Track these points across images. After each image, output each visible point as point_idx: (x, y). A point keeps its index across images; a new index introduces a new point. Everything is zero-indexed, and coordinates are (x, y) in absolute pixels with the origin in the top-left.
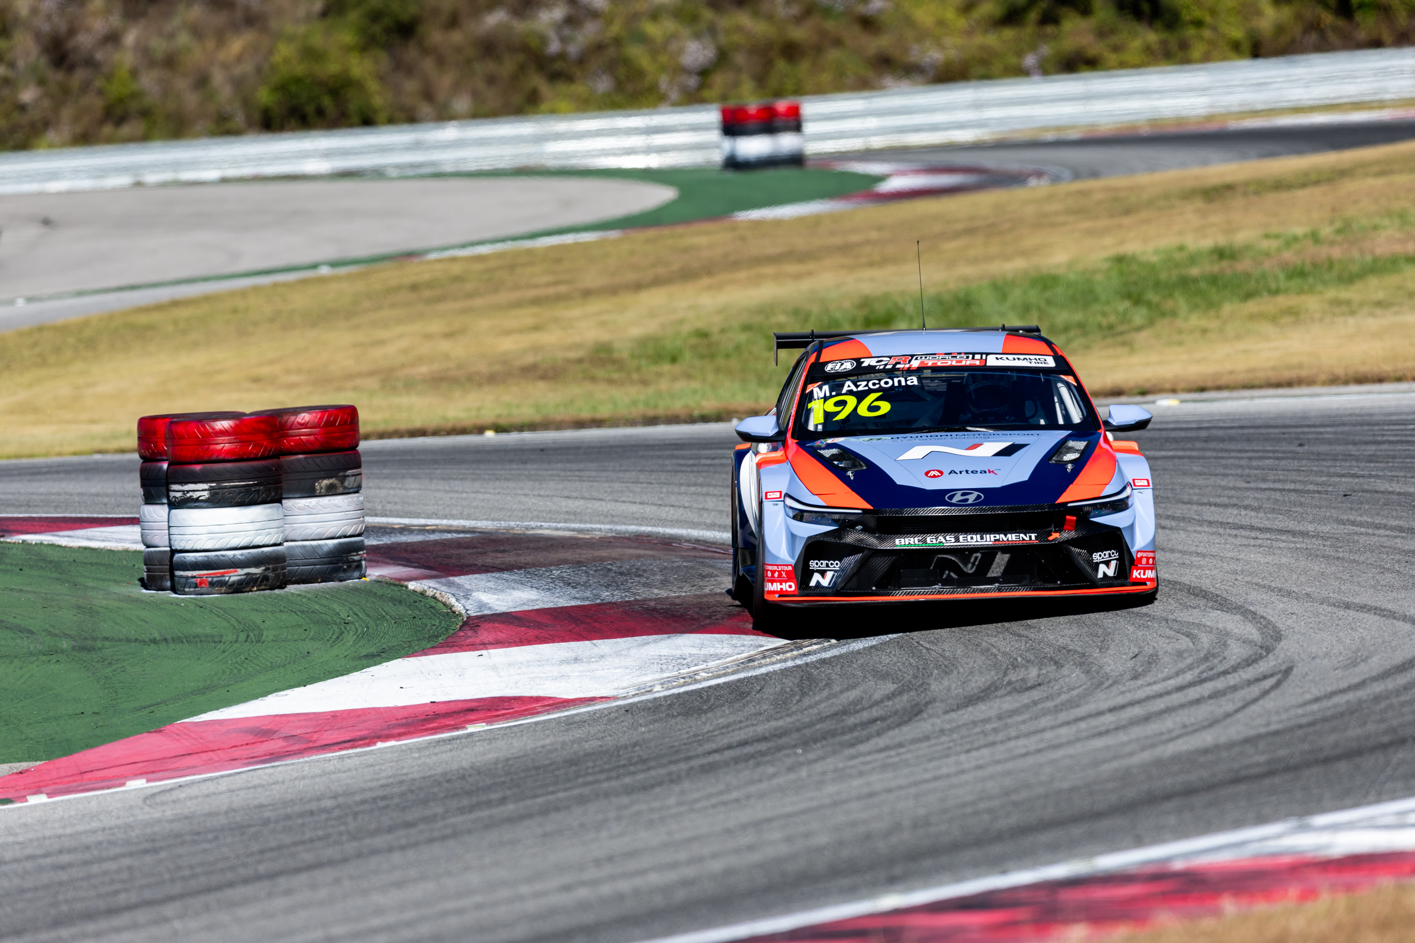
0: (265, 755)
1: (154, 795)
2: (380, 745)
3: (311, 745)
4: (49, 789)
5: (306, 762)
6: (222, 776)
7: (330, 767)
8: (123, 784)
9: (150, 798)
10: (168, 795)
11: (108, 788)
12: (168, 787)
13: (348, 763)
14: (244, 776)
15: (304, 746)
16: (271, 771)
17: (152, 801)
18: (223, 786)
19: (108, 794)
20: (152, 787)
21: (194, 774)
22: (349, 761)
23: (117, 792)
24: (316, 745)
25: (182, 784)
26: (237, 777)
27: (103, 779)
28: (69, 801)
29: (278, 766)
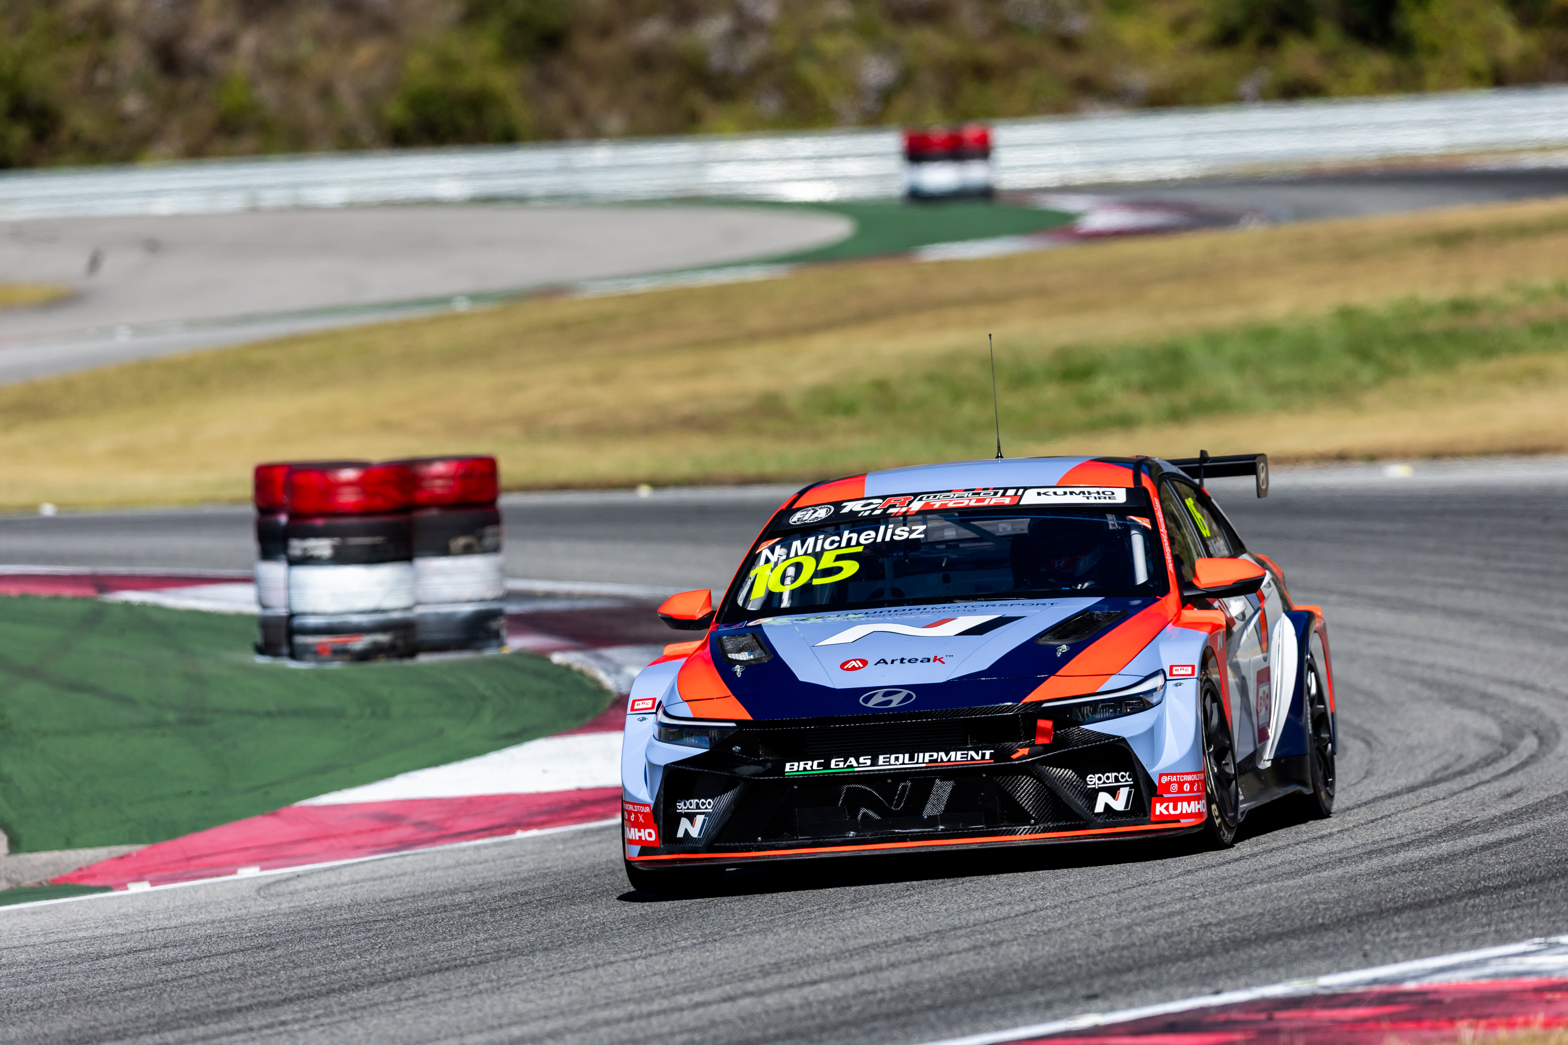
0: (392, 843)
1: (268, 885)
2: (520, 834)
3: (444, 833)
4: (152, 876)
5: (439, 852)
6: (345, 866)
7: (465, 858)
8: (234, 872)
9: (264, 889)
10: (284, 885)
11: (218, 875)
12: (284, 877)
13: (485, 853)
14: (369, 866)
15: (436, 834)
16: (399, 860)
17: (267, 891)
18: (346, 876)
19: (217, 883)
20: (266, 877)
21: (313, 862)
22: (486, 851)
23: (228, 882)
24: (450, 832)
25: (301, 874)
26: (361, 867)
27: (212, 866)
28: (174, 890)
29: (408, 855)
